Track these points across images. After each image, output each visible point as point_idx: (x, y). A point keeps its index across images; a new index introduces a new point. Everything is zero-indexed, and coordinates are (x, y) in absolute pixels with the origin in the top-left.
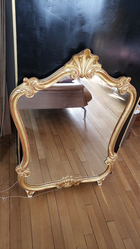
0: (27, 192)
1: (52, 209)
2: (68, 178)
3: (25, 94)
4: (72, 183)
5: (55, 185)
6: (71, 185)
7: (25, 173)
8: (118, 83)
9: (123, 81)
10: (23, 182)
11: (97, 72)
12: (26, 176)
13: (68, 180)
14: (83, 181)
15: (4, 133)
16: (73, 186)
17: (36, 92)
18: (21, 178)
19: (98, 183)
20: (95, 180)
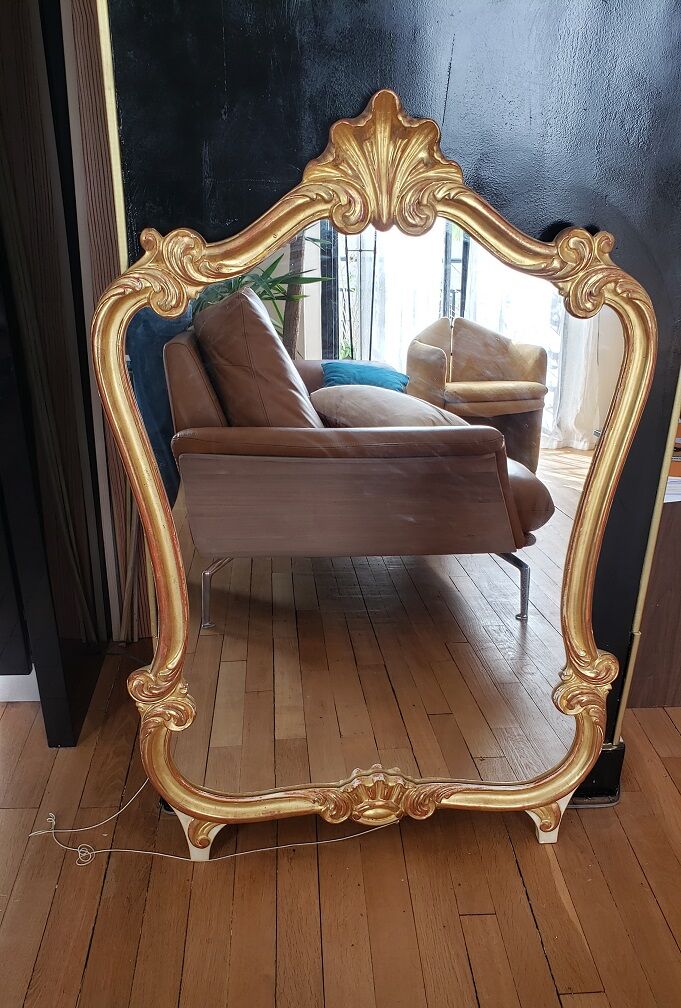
0: (185, 821)
1: (291, 912)
2: (377, 773)
3: (149, 303)
4: (398, 800)
5: (314, 802)
6: (393, 818)
7: (169, 707)
8: (550, 257)
9: (575, 244)
10: (162, 761)
11: (446, 201)
12: (174, 727)
13: (376, 779)
14: (455, 801)
15: (136, 623)
16: (405, 819)
17: (192, 291)
18: (155, 736)
19: (538, 824)
20: (516, 801)
